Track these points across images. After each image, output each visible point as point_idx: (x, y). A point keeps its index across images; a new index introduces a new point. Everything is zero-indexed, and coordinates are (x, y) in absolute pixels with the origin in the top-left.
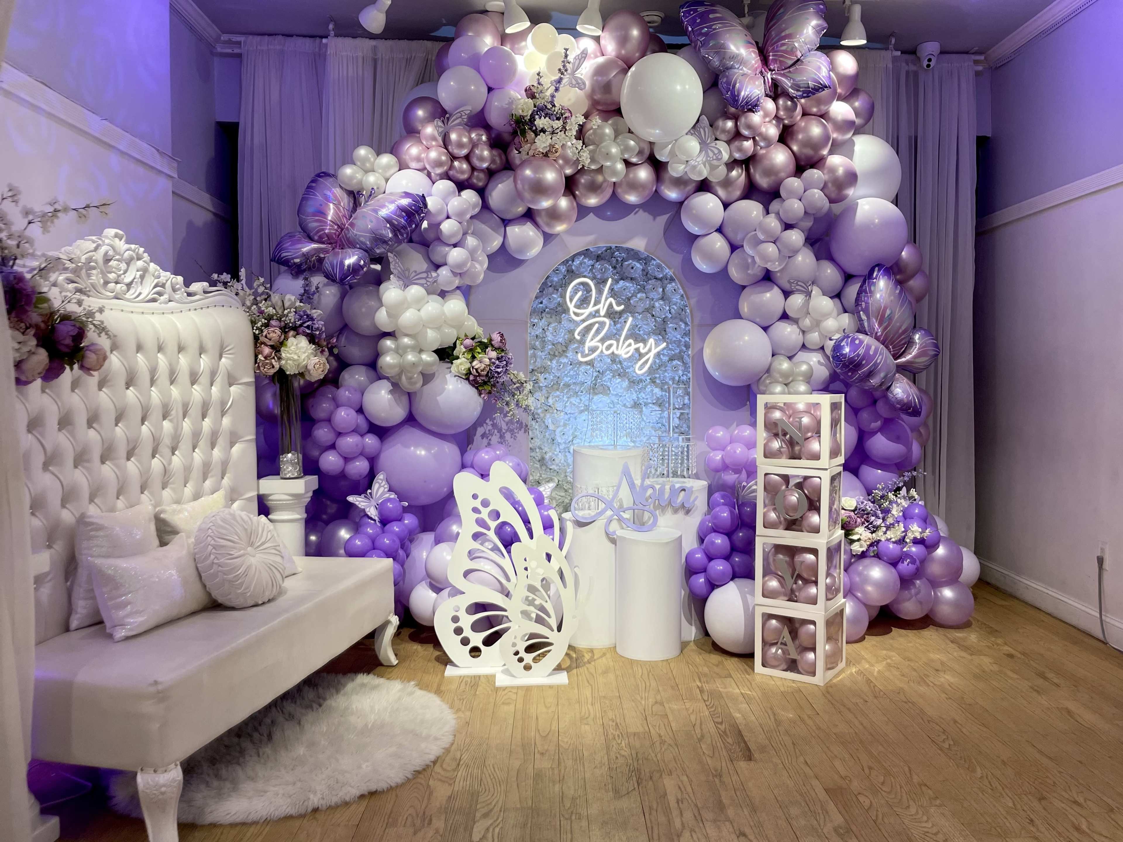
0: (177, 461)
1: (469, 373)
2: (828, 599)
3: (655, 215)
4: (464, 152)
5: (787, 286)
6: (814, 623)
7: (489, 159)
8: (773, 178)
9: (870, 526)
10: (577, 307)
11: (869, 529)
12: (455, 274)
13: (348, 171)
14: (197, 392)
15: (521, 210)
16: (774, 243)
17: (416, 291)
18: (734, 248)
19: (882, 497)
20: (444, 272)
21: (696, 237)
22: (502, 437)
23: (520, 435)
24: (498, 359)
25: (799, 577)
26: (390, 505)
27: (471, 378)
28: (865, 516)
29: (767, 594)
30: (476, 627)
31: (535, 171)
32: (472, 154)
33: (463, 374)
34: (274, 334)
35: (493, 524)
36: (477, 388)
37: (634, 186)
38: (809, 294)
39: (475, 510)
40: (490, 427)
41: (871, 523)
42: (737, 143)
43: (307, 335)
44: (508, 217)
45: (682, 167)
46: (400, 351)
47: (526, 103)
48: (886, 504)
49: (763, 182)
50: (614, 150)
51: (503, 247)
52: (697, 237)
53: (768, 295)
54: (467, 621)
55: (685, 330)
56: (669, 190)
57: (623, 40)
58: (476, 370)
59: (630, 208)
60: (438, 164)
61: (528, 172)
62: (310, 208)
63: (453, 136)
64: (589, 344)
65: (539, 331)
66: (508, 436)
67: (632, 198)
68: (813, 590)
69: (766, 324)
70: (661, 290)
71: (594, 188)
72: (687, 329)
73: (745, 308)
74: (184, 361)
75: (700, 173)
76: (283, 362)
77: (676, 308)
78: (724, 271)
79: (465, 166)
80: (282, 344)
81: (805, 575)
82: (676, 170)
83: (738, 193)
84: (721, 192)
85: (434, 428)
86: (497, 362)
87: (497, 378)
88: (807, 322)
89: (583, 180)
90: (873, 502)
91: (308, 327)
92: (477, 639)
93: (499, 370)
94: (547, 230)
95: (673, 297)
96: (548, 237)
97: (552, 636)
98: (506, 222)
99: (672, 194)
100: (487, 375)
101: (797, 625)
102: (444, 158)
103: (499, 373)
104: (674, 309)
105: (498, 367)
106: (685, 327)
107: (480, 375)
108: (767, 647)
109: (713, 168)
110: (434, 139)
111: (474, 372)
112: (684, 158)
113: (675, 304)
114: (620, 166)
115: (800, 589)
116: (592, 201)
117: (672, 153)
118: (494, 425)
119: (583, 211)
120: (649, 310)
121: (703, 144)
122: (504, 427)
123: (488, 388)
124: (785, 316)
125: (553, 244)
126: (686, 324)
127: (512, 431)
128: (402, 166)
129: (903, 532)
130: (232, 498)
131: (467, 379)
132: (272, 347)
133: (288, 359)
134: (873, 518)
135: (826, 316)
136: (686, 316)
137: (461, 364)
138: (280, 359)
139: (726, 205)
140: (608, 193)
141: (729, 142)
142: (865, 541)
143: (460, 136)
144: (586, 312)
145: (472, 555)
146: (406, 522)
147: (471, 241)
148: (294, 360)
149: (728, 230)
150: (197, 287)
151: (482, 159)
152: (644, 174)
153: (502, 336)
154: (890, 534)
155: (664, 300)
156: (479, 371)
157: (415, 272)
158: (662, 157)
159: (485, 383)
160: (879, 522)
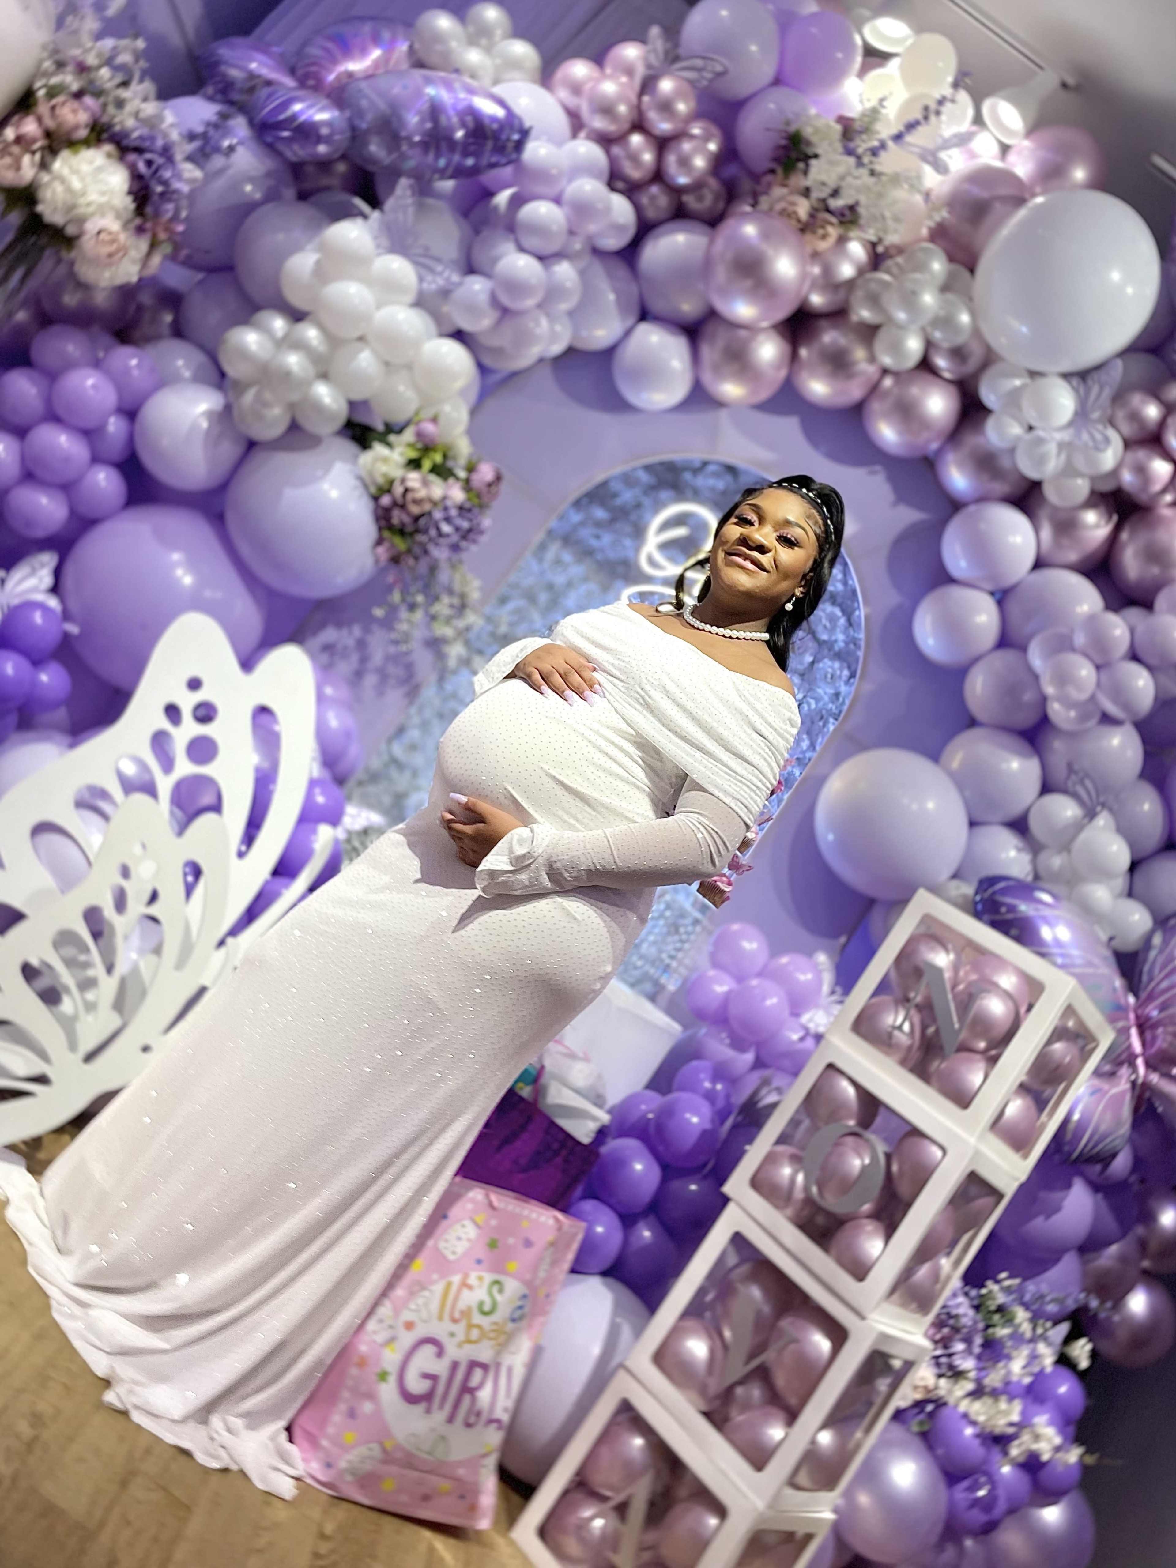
1: (387, 488)
2: (792, 1483)
3: (902, 496)
4: (664, 126)
5: (1059, 772)
6: (721, 1511)
7: (696, 174)
8: (1155, 570)
9: (943, 1360)
10: (665, 547)
11: (938, 1365)
12: (495, 301)
13: (444, 22)
15: (688, 308)
16: (1098, 668)
17: (401, 268)
18: (1004, 642)
19: (1001, 1309)
20: (477, 286)
22: (359, 674)
23: (395, 696)
24: (461, 508)
25: (763, 1374)
26: (38, 618)
27: (386, 500)
28: (946, 1330)
31: (766, 235)
32: (673, 144)
33: (375, 483)
34: (73, 117)
35: (184, 767)
36: (380, 529)
37: (907, 412)
38: (1091, 815)
39: (172, 712)
40: (350, 642)
41: (950, 1355)
42: (1141, 454)
43: (136, 177)
44: (657, 305)
45: (1016, 430)
47: (828, 127)
48: (1003, 1332)
49: (1131, 567)
50: (928, 299)
51: (609, 353)
52: (950, 580)
53: (1015, 764)
55: (804, 752)
56: (960, 466)
58: (407, 490)
59: (870, 452)
60: (606, 109)
61: (750, 230)
63: (666, 85)
65: (560, 579)
66: (370, 680)
67: (887, 433)
68: (776, 1432)
69: (978, 817)
70: (811, 659)
71: (837, 364)
72: (808, 755)
75: (1041, 461)
76: (45, 178)
77: (813, 706)
78: (960, 672)
79: (648, 157)
80: (72, 144)
81: (780, 1380)
82: (1000, 433)
83: (1073, 556)
84: (1046, 533)
85: (245, 549)
86: (454, 512)
87: (431, 540)
88: (1055, 862)
89: (830, 337)
90: (977, 1308)
91: (149, 163)
93: (446, 528)
94: (707, 378)
95: (821, 684)
96: (698, 393)
98: (647, 311)
99: (957, 478)
100: (417, 519)
101: (683, 1492)
102: (622, 109)
103: (440, 534)
104: (809, 704)
105: (448, 520)
106: (808, 748)
107: (403, 507)
108: (578, 1496)
109: (1069, 471)
110: (629, 71)
111: (398, 490)
112: (1031, 416)
113: (817, 700)
114: (914, 345)
115: (746, 1406)
116: (818, 387)
117: (1014, 398)
118: (361, 645)
119: (788, 396)
121: (1081, 415)
122: (377, 658)
123: (401, 544)
124: (1020, 825)
125: (700, 419)
126: (812, 746)
127: (383, 676)
128: (543, 79)
129: (1011, 1424)
131: (376, 499)
132: (48, 134)
133: (63, 180)
134: (959, 1347)
135: (1102, 874)
136: (820, 731)
137: (385, 460)
138: (44, 166)
139: (1039, 564)
140: (855, 391)
141: (1128, 444)
142: (916, 1388)
143: (679, 94)
145: (87, 797)
146: (44, 678)
147: (564, 271)
148: (69, 190)
149: (1014, 607)
151: (685, 162)
152: (938, 404)
153: (498, 478)
154: (979, 1409)
155: (803, 680)
156: (409, 496)
157: (427, 249)
158: (988, 396)
159: (401, 532)
160: (968, 1364)
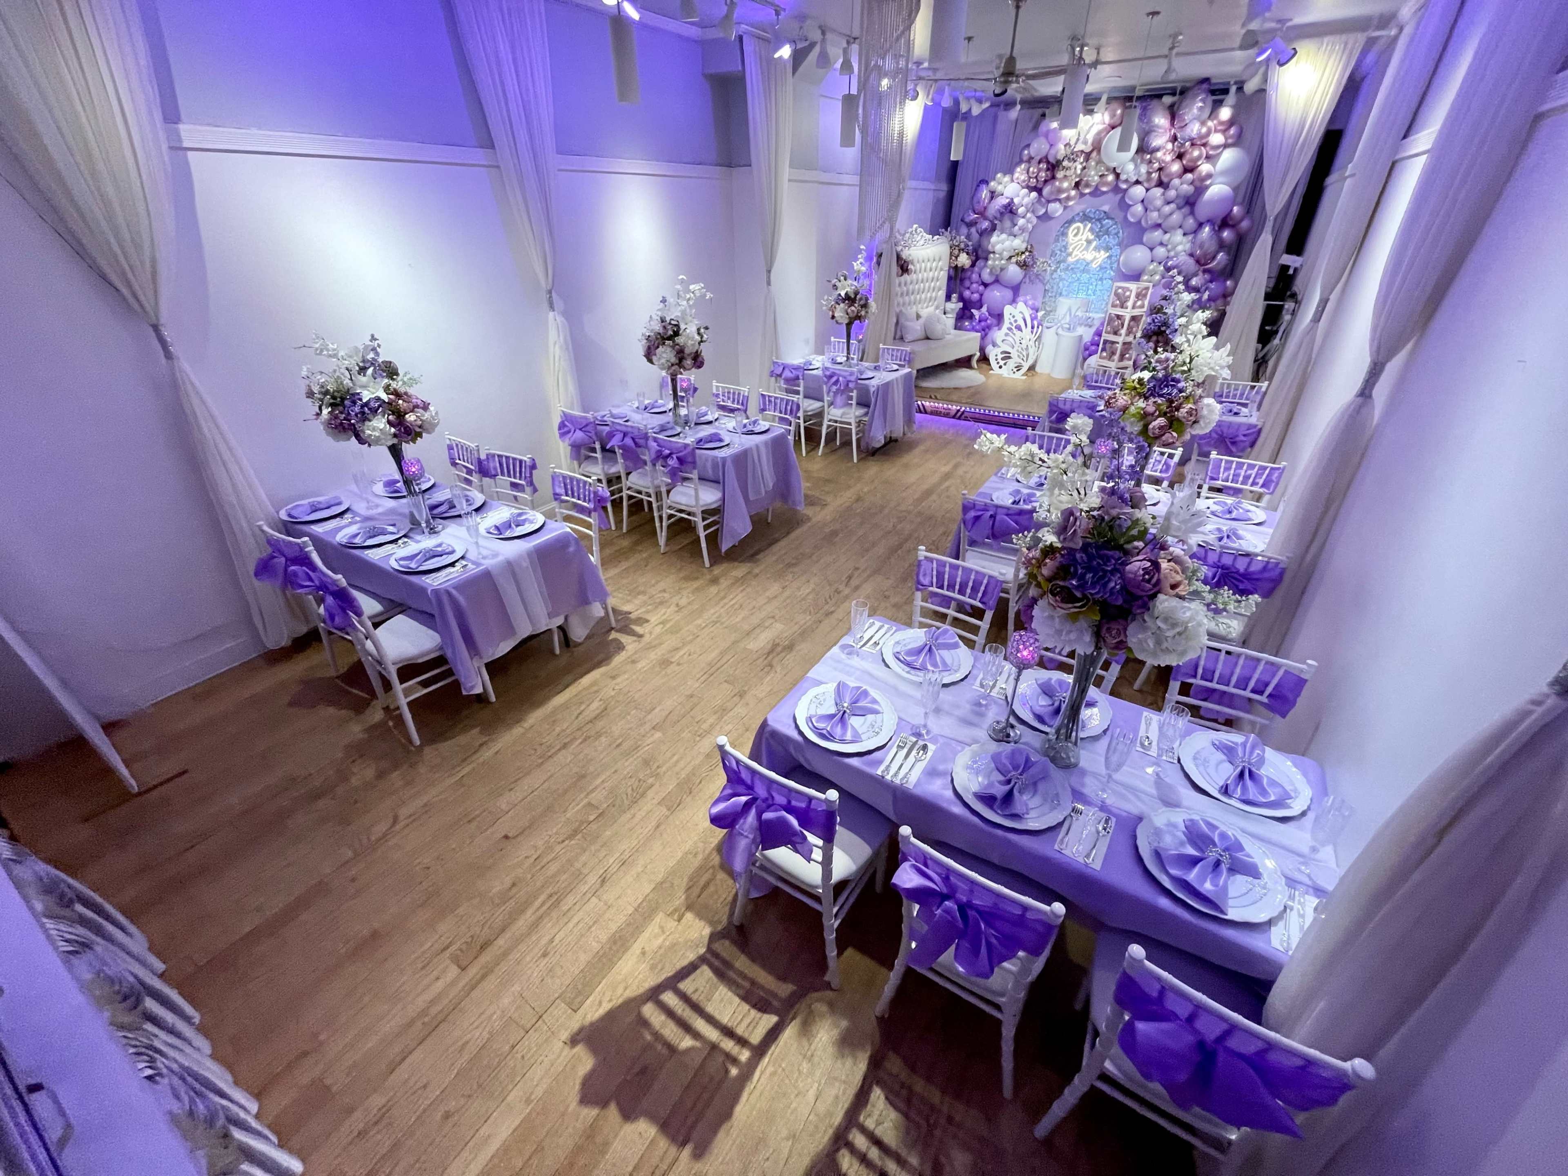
0: (923, 296)
3: (1114, 195)
4: (1035, 175)
5: (1166, 229)
7: (1044, 178)
8: (1171, 177)
10: (1073, 237)
12: (1021, 228)
13: (993, 183)
14: (931, 274)
15: (1054, 197)
17: (1004, 236)
18: (1146, 211)
20: (1016, 228)
21: (1130, 206)
22: (1027, 291)
26: (985, 314)
29: (1101, 357)
30: (1003, 359)
34: (956, 252)
35: (1015, 324)
37: (1107, 184)
38: (1175, 233)
39: (1011, 319)
42: (1152, 164)
44: (1049, 199)
45: (1127, 175)
46: (994, 260)
47: (1064, 150)
49: (1165, 180)
50: (1093, 173)
51: (1045, 214)
53: (1156, 233)
54: (1000, 356)
56: (1122, 185)
57: (1113, 116)
59: (1104, 193)
62: (975, 200)
63: (1032, 168)
64: (1075, 253)
66: (1029, 291)
67: (1104, 189)
69: (1151, 247)
71: (1087, 185)
73: (1145, 239)
74: (929, 265)
75: (1135, 177)
76: (958, 262)
78: (1139, 222)
79: (1034, 181)
80: (958, 256)
82: (1123, 177)
85: (1005, 285)
88: (1169, 247)
89: (1082, 184)
91: (967, 250)
92: (1002, 363)
94: (1065, 204)
96: (1065, 208)
97: (1023, 364)
98: (1049, 202)
99: (1124, 186)
102: (1026, 178)
106: (1118, 247)
109: (1141, 175)
110: (1024, 170)
112: (1128, 171)
114: (1096, 178)
116: (1087, 191)
117: (1123, 170)
119: (1082, 195)
120: (1117, 234)
122: (1031, 288)
124: (1161, 244)
125: (1067, 210)
128: (1012, 181)
130: (937, 308)
132: (955, 258)
133: (960, 261)
135: (1179, 244)
139: (1147, 190)
140: (1094, 187)
141: (1148, 164)
143: (1035, 168)
144: (1076, 239)
145: (1007, 335)
146: (988, 321)
147: (1030, 214)
149: (1145, 202)
150: (936, 237)
151: (1041, 178)
152: (1111, 178)
157: (1006, 228)
